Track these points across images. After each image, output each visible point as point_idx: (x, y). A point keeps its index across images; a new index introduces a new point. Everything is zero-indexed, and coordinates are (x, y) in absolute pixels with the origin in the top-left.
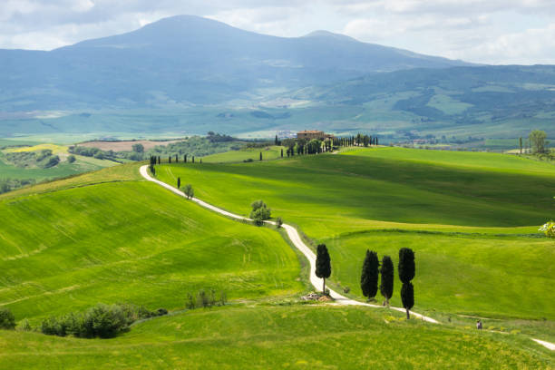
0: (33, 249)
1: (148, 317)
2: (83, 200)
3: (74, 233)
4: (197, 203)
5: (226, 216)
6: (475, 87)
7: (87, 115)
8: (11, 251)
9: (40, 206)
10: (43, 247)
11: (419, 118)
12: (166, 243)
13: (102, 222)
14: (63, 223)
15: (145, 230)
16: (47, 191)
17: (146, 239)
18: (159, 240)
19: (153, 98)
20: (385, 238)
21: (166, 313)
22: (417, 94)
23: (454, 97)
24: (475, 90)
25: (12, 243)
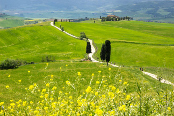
0: (9, 45)
1: (27, 64)
2: (29, 31)
3: (23, 40)
4: (65, 33)
5: (72, 37)
6: (172, 7)
7: (53, 12)
8: (2, 45)
9: (15, 32)
10: (13, 44)
11: (154, 16)
12: (50, 44)
13: (33, 37)
14: (21, 37)
15: (45, 40)
16: (19, 28)
17: (44, 43)
18: (48, 43)
19: (73, 8)
20: (119, 44)
21: (34, 63)
22: (153, 9)
23: (165, 10)
24: (172, 8)
25: (3, 43)
